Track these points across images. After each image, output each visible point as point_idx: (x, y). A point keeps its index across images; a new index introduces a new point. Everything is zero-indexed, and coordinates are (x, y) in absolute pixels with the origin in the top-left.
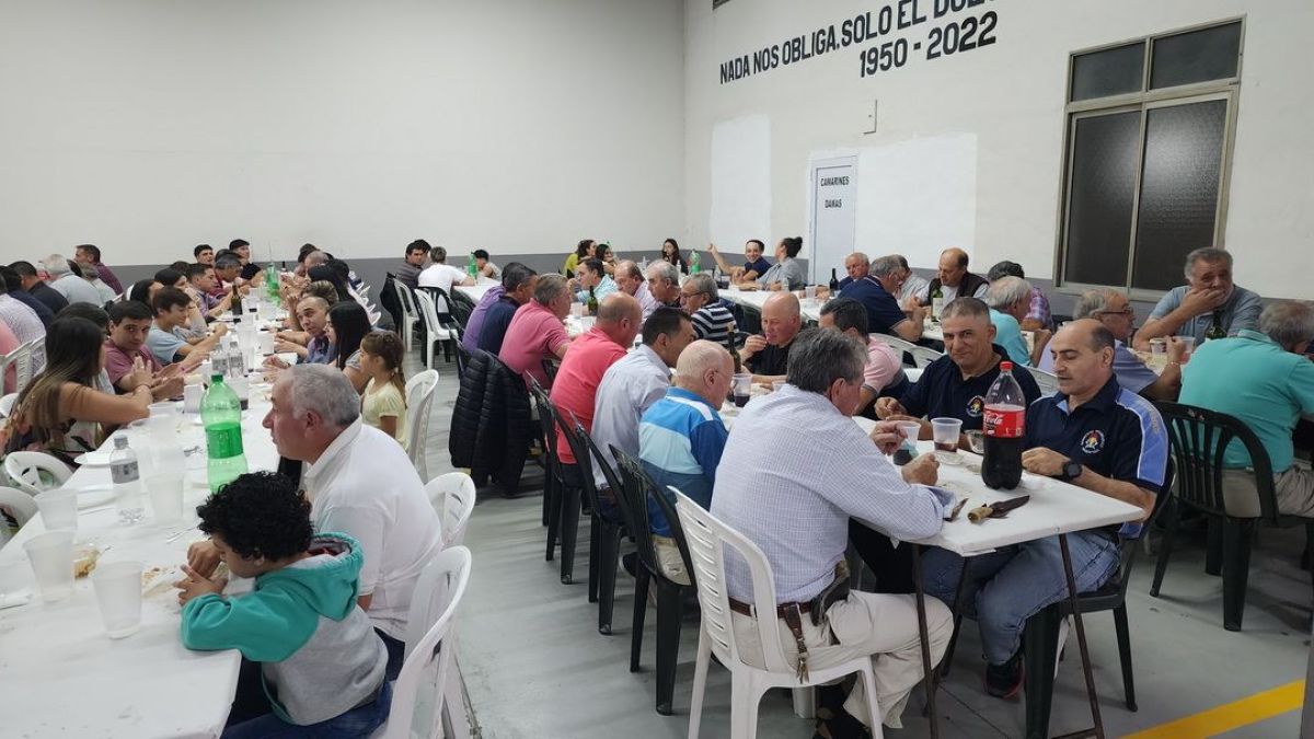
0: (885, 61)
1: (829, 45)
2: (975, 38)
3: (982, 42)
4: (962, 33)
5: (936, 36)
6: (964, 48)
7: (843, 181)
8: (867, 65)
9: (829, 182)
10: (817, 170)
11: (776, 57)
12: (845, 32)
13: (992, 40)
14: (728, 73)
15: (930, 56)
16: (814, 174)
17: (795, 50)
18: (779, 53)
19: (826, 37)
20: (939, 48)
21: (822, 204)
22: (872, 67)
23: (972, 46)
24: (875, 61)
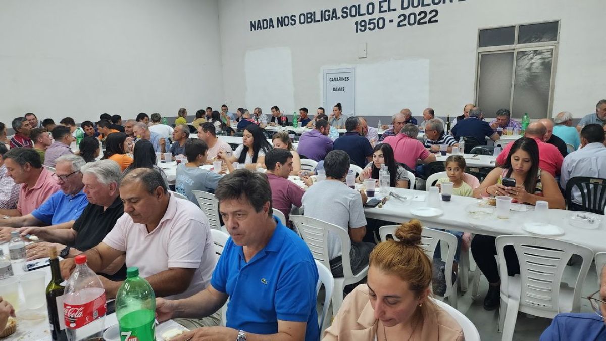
0: (372, 26)
1: (333, 17)
2: (426, 19)
3: (430, 21)
4: (418, 18)
5: (402, 18)
6: (419, 23)
7: (345, 79)
8: (359, 27)
9: (335, 79)
10: (327, 74)
11: (295, 21)
12: (343, 12)
13: (436, 21)
15: (399, 25)
16: (325, 76)
17: (309, 18)
18: (297, 19)
19: (331, 13)
20: (406, 22)
21: (331, 90)
22: (363, 28)
23: (425, 23)
24: (365, 26)
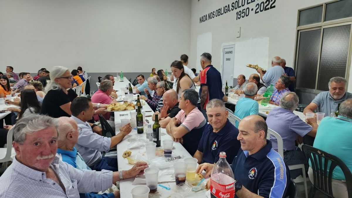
0: (243, 15)
1: (228, 10)
2: (269, 6)
3: (271, 7)
4: (265, 5)
5: (258, 6)
6: (266, 9)
7: (231, 52)
8: (238, 16)
9: (227, 53)
10: (224, 49)
11: (214, 15)
12: (233, 6)
13: (274, 7)
14: (202, 20)
15: (256, 13)
16: (223, 50)
17: (219, 12)
18: (215, 13)
19: (227, 8)
20: (259, 10)
21: (225, 59)
23: (268, 9)
24: (240, 15)
